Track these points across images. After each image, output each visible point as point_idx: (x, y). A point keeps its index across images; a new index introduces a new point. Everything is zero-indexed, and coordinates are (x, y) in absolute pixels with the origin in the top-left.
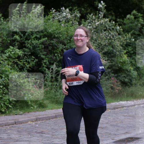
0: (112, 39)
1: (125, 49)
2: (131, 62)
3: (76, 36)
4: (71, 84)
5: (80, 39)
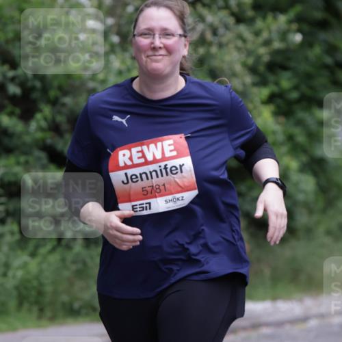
0: (210, 44)
1: (263, 83)
2: (290, 138)
3: (146, 34)
4: (143, 210)
5: (162, 46)
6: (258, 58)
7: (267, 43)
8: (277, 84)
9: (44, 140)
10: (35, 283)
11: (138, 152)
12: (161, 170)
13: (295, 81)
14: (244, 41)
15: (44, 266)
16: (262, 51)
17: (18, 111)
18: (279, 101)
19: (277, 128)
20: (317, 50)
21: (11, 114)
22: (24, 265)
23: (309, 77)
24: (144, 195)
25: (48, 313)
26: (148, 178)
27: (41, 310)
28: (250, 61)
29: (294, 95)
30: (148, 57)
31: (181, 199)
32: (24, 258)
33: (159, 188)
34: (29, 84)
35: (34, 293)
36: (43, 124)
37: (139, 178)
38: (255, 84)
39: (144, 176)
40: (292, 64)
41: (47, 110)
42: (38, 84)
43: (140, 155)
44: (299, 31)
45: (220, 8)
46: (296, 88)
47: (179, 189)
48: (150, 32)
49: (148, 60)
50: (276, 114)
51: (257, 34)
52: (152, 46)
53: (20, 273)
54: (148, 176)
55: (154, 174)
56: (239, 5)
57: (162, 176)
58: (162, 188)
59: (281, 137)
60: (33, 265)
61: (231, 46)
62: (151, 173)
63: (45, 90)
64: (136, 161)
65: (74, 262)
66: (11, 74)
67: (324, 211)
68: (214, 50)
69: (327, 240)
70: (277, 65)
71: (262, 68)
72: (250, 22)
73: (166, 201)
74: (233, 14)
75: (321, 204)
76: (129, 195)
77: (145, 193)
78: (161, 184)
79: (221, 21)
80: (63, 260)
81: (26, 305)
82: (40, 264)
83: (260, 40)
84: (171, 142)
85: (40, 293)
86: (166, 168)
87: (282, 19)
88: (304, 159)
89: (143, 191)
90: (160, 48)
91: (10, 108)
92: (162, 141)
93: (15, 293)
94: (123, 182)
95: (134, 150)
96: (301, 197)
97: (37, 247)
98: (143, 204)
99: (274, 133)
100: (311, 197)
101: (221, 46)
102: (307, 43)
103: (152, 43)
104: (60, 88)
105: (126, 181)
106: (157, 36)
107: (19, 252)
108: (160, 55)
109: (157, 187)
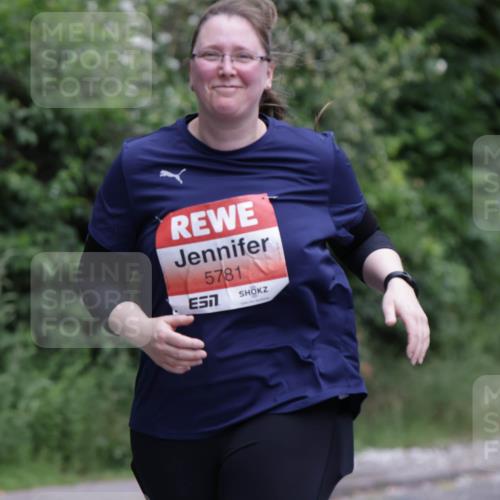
0: (312, 73)
1: (390, 129)
2: (432, 210)
3: (210, 55)
4: (206, 306)
5: (234, 72)
6: (383, 94)
7: (396, 72)
8: (411, 131)
9: (71, 210)
10: (58, 419)
11: (200, 219)
12: (234, 247)
13: (437, 127)
14: (362, 69)
15: (72, 394)
16: (389, 84)
17: (33, 167)
18: (414, 156)
19: (412, 195)
20: (469, 83)
21: (23, 172)
22: (41, 393)
23: (456, 121)
24: (207, 283)
25: (77, 463)
26: (214, 259)
27: (67, 459)
28: (372, 98)
29: (437, 148)
30: (213, 88)
31: (262, 290)
32: (42, 381)
33: (231, 274)
34: (49, 128)
35: (56, 433)
36: (71, 186)
37: (202, 259)
38: (379, 132)
39: (208, 255)
40: (432, 103)
41: (75, 166)
42: (62, 129)
43: (204, 223)
44: (443, 56)
45: (326, 21)
46: (439, 137)
47: (261, 275)
48: (217, 52)
49: (215, 93)
50: (411, 175)
51: (381, 58)
52: (221, 72)
53: (35, 405)
54: (215, 255)
55: (224, 252)
56: (354, 16)
57: (236, 255)
58: (235, 273)
59: (418, 209)
60: (56, 392)
61: (344, 76)
62: (219, 250)
63: (72, 137)
64: (197, 232)
65: (115, 388)
66: (22, 113)
67: (481, 316)
68: (318, 81)
69: (486, 360)
70: (411, 103)
71: (388, 110)
72: (370, 41)
73: (240, 293)
74: (345, 29)
75: (476, 308)
76: (185, 283)
77: (210, 280)
78: (233, 267)
79: (327, 39)
80: (99, 386)
81: (44, 452)
82: (65, 391)
83: (386, 67)
84: (249, 204)
85: (66, 434)
86: (241, 243)
87: (418, 37)
88: (452, 240)
89: (207, 277)
90: (232, 76)
91: (21, 163)
92: (235, 203)
93: (28, 434)
94: (177, 263)
95: (195, 216)
96: (448, 297)
97: (61, 366)
98: (206, 297)
99: (408, 202)
100: (463, 297)
101: (328, 75)
102: (454, 73)
103: (221, 68)
104: (94, 135)
105: (181, 263)
106: (227, 58)
107: (35, 373)
108: (232, 87)
109: (228, 271)
